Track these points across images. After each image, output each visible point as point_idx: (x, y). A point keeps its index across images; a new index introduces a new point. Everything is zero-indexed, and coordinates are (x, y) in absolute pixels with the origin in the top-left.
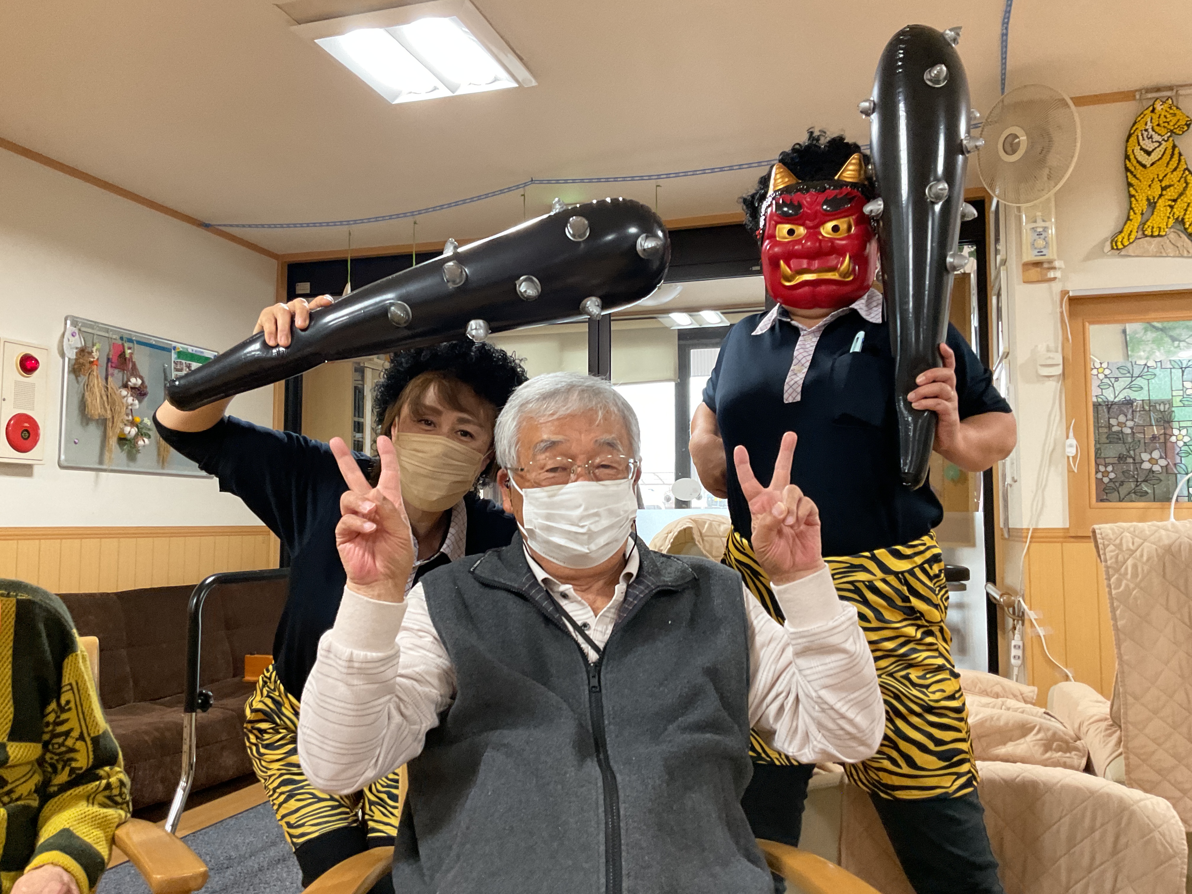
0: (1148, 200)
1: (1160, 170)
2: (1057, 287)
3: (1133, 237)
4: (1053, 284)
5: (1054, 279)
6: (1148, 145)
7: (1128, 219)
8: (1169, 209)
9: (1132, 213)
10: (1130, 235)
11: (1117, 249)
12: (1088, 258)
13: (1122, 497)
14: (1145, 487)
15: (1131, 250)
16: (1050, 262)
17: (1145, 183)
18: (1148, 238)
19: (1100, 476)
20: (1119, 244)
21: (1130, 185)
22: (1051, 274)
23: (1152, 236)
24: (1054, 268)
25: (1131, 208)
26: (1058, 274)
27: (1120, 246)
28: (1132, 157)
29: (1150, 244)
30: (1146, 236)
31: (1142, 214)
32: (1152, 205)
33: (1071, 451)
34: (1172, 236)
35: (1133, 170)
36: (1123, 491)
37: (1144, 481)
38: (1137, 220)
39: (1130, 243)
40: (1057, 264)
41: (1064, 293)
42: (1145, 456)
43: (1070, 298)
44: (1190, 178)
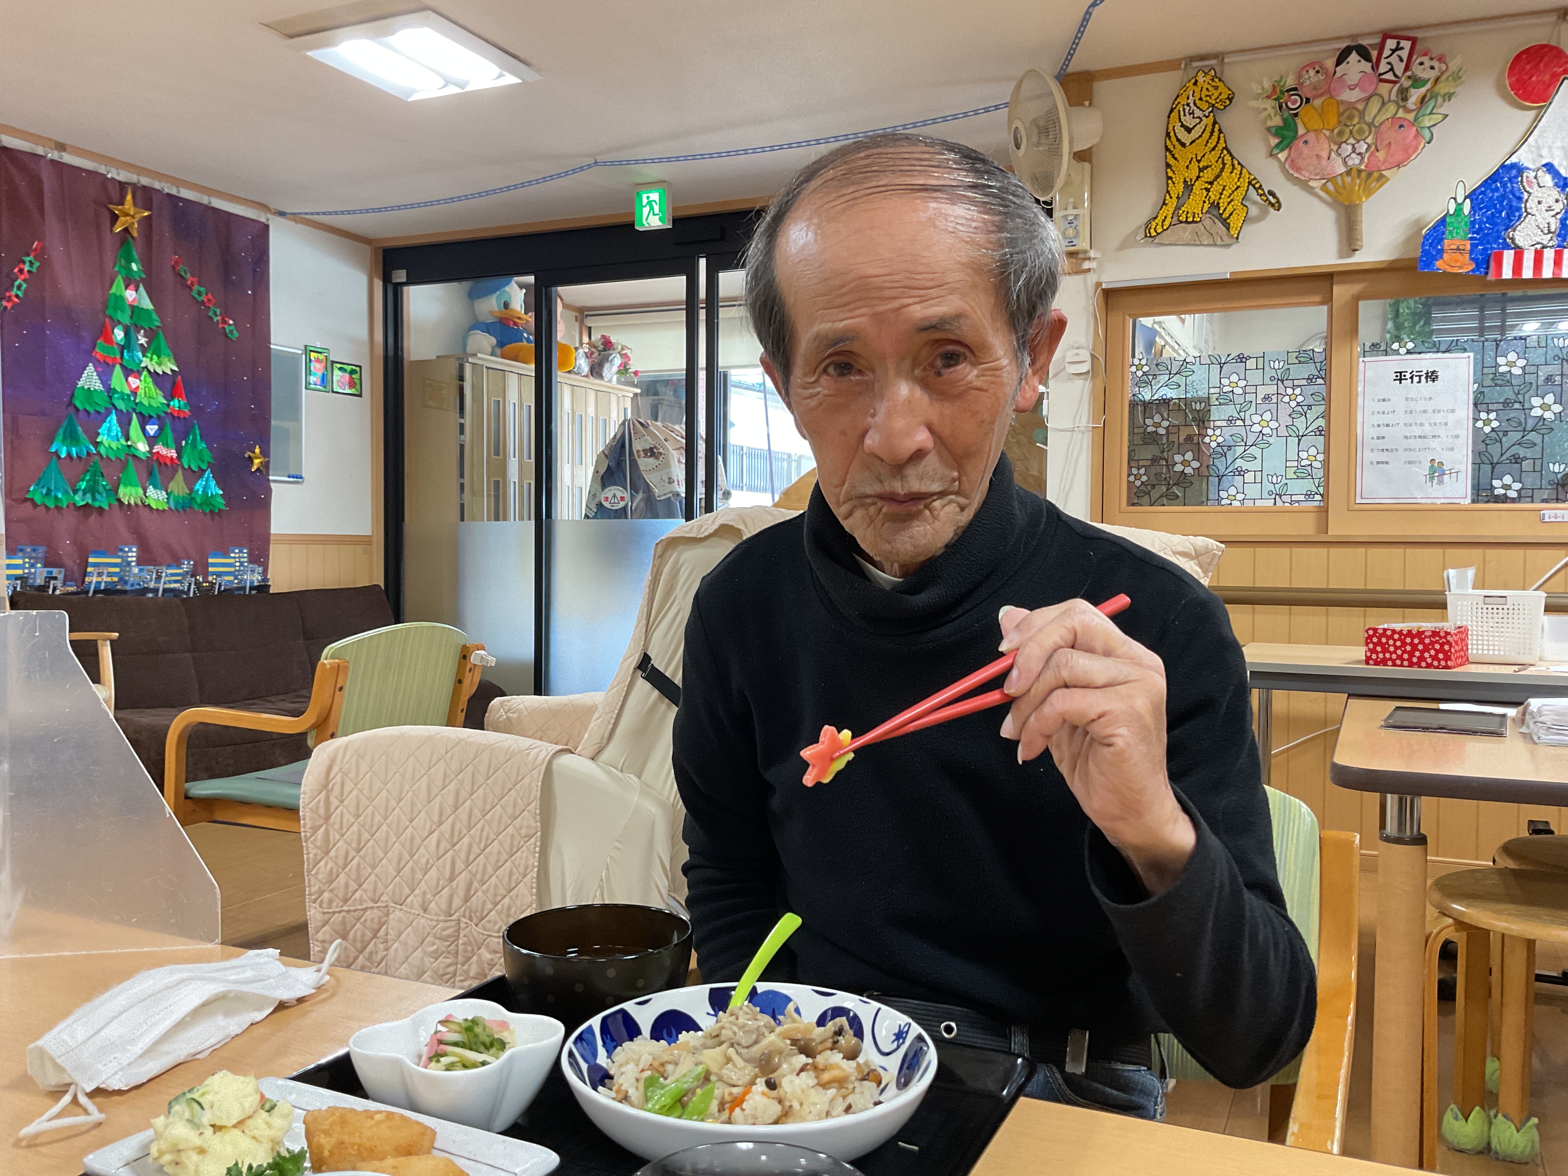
0: (1185, 182)
1: (1198, 149)
2: (1092, 279)
3: (1167, 223)
4: (1088, 275)
5: (1089, 270)
6: (1189, 121)
7: (1164, 204)
8: (1205, 193)
9: (1168, 197)
10: (1164, 221)
11: (1150, 236)
12: (1123, 247)
13: (1153, 500)
14: (1175, 489)
15: (1165, 237)
16: (1085, 252)
17: (1183, 163)
18: (1183, 225)
19: (1132, 478)
20: (1152, 230)
21: (1168, 166)
22: (1086, 265)
23: (1186, 222)
24: (1089, 259)
25: (1168, 192)
26: (1092, 265)
27: (1154, 234)
28: (1172, 134)
29: (1185, 230)
30: (1181, 222)
31: (1178, 198)
32: (1188, 187)
34: (1208, 222)
35: (1172, 149)
36: (1155, 494)
37: (1174, 484)
38: (1172, 203)
39: (1164, 230)
40: (1092, 254)
41: (1098, 284)
42: (1178, 458)
43: (1103, 290)
44: (1228, 158)
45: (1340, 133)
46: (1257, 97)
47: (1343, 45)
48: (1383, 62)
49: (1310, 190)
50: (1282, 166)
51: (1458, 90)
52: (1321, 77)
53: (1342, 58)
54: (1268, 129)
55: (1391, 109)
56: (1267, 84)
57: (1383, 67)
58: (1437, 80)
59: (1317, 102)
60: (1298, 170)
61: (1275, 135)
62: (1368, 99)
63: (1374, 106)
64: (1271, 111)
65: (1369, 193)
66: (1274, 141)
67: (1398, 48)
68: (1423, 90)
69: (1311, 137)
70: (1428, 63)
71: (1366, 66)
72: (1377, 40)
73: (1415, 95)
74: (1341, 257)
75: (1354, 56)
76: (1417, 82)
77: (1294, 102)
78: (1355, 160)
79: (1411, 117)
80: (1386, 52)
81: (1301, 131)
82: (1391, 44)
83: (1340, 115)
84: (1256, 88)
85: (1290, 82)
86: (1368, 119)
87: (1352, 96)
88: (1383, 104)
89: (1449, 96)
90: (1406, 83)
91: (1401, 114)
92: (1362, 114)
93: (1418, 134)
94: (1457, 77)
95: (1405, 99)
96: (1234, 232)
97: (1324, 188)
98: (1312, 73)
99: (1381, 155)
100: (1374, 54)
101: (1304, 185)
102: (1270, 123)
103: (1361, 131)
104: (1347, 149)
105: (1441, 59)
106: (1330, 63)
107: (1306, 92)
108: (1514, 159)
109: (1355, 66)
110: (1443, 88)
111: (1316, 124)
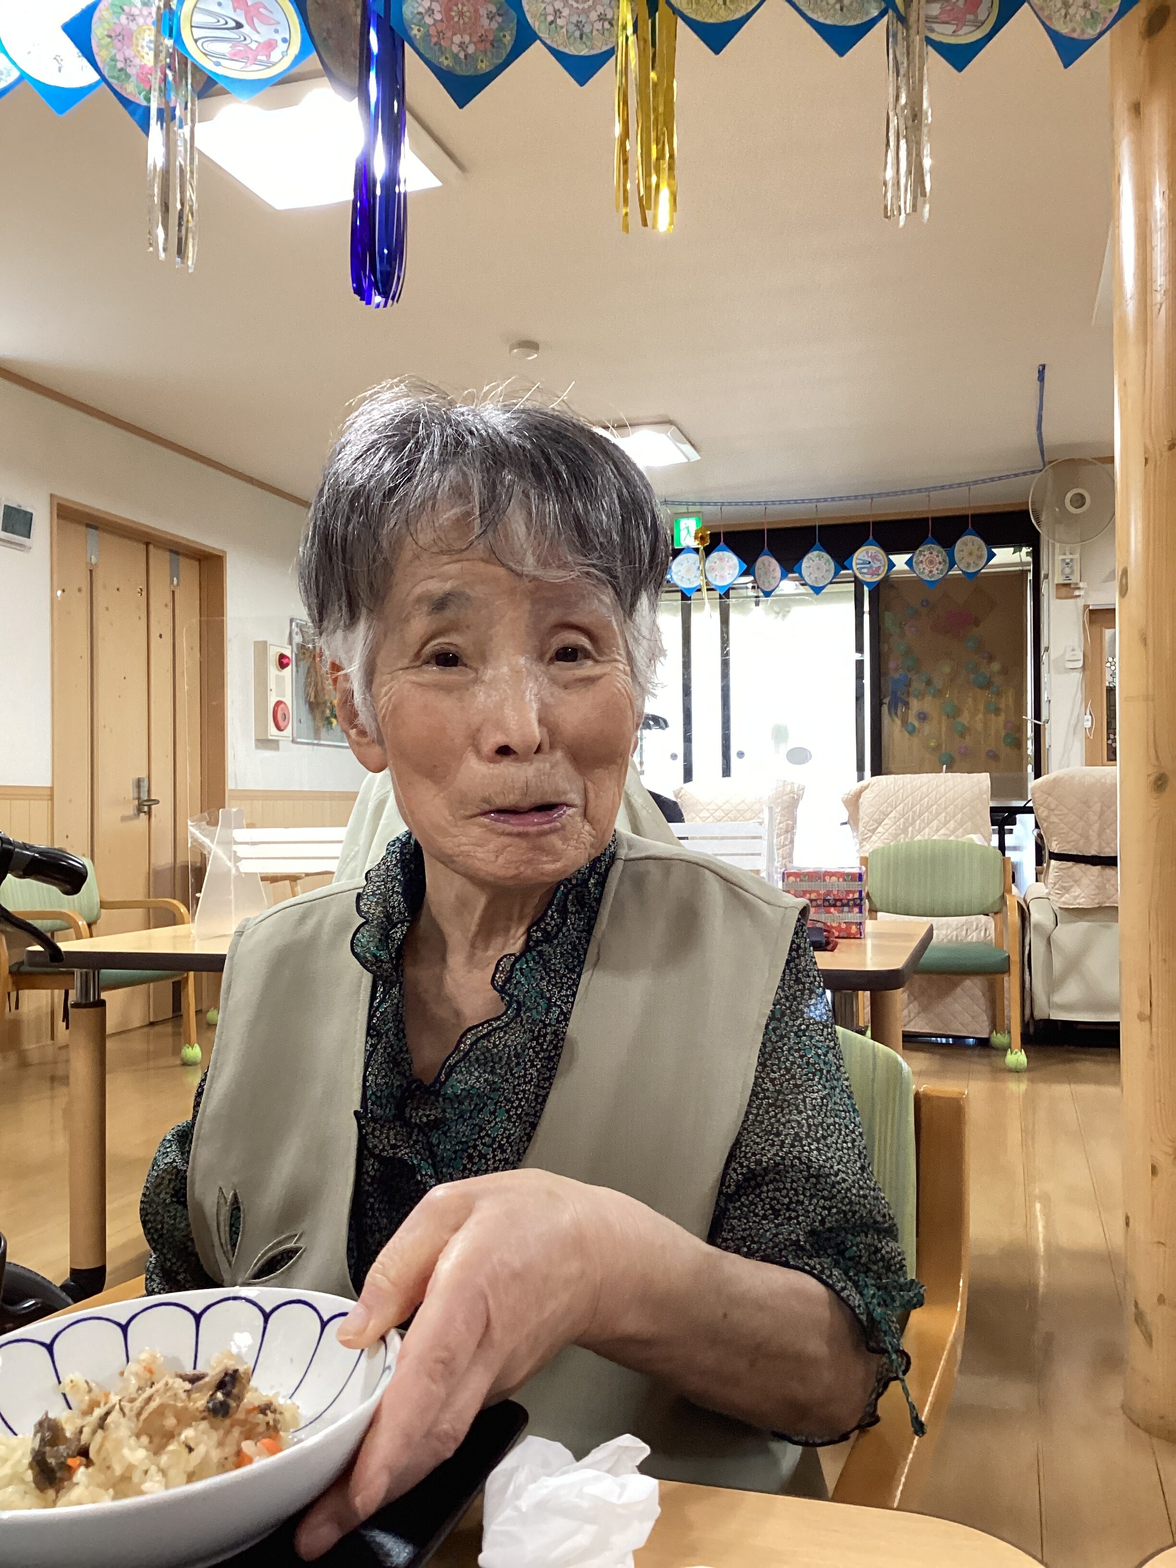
2: (1081, 602)
4: (1078, 600)
5: (1079, 596)
12: (1105, 580)
16: (1076, 584)
19: (1110, 742)
22: (1077, 593)
24: (1079, 588)
26: (1082, 593)
33: (1088, 724)
40: (1081, 585)
41: (1086, 606)
43: (1090, 610)
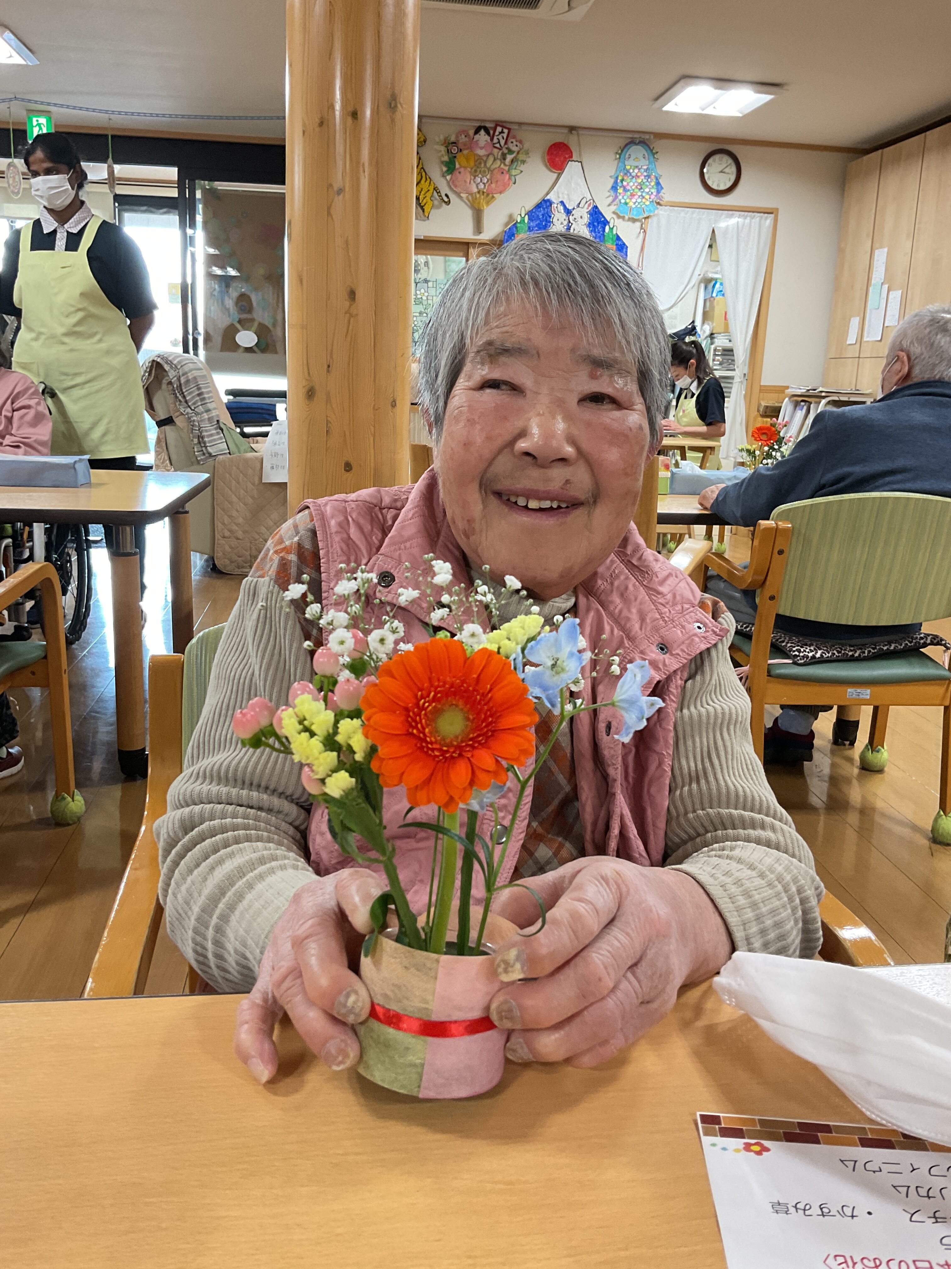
44: (424, 174)
45: (476, 171)
46: (437, 143)
47: (478, 124)
48: (495, 138)
49: (461, 198)
50: (448, 182)
51: (528, 160)
52: (467, 139)
53: (477, 131)
54: (442, 162)
55: (498, 162)
56: (442, 137)
57: (495, 140)
58: (518, 153)
59: (465, 152)
60: (456, 186)
61: (446, 166)
62: (488, 156)
63: (491, 159)
64: (443, 152)
65: (488, 203)
66: (445, 169)
67: (502, 132)
68: (512, 156)
69: (462, 170)
70: (515, 143)
71: (488, 138)
72: (493, 125)
73: (509, 158)
74: (474, 234)
75: (482, 132)
76: (510, 152)
77: (455, 150)
78: (481, 186)
79: (507, 168)
80: (497, 133)
81: (457, 166)
82: (499, 129)
83: (475, 161)
84: (437, 139)
85: (453, 139)
86: (488, 165)
87: (482, 152)
88: (495, 160)
89: (523, 162)
90: (506, 151)
91: (502, 166)
92: (485, 162)
93: (510, 179)
94: (527, 153)
95: (505, 159)
96: (427, 214)
97: (467, 198)
98: (463, 136)
99: (493, 186)
100: (492, 132)
101: (458, 195)
102: (443, 159)
103: (484, 172)
104: (478, 180)
105: (521, 142)
106: (471, 132)
107: (461, 146)
108: (548, 197)
109: (483, 137)
110: (521, 157)
111: (464, 162)
